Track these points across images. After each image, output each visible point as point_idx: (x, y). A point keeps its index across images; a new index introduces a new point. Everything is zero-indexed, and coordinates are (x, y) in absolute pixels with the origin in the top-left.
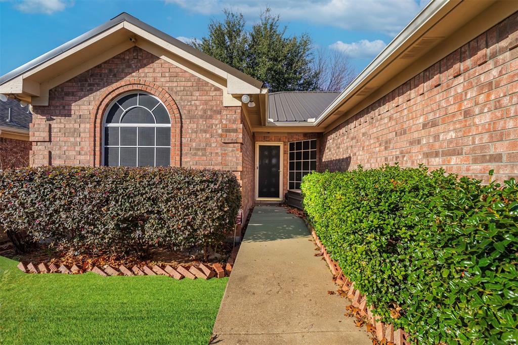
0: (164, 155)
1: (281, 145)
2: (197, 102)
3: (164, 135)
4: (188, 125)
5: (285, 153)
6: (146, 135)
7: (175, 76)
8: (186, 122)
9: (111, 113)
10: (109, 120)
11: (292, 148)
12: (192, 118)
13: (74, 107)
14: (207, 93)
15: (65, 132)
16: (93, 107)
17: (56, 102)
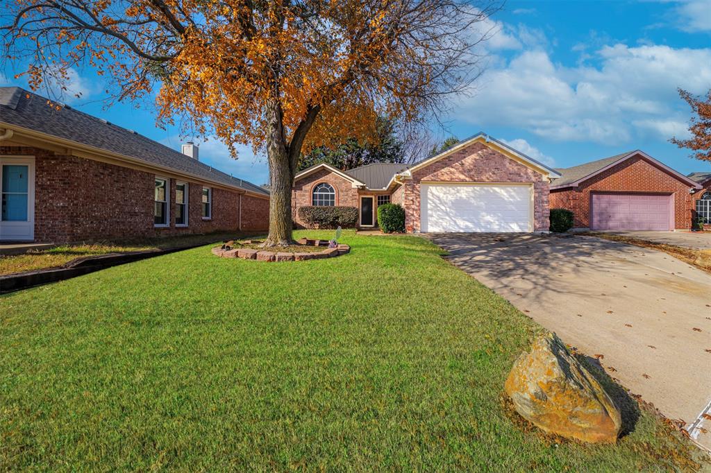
0: (333, 203)
1: (373, 197)
2: (343, 186)
3: (333, 197)
4: (341, 194)
5: (375, 201)
6: (327, 196)
7: (336, 178)
8: (340, 193)
9: (315, 190)
10: (314, 191)
11: (379, 199)
12: (342, 191)
13: (303, 187)
14: (346, 183)
15: (300, 195)
16: (310, 187)
17: (298, 186)
